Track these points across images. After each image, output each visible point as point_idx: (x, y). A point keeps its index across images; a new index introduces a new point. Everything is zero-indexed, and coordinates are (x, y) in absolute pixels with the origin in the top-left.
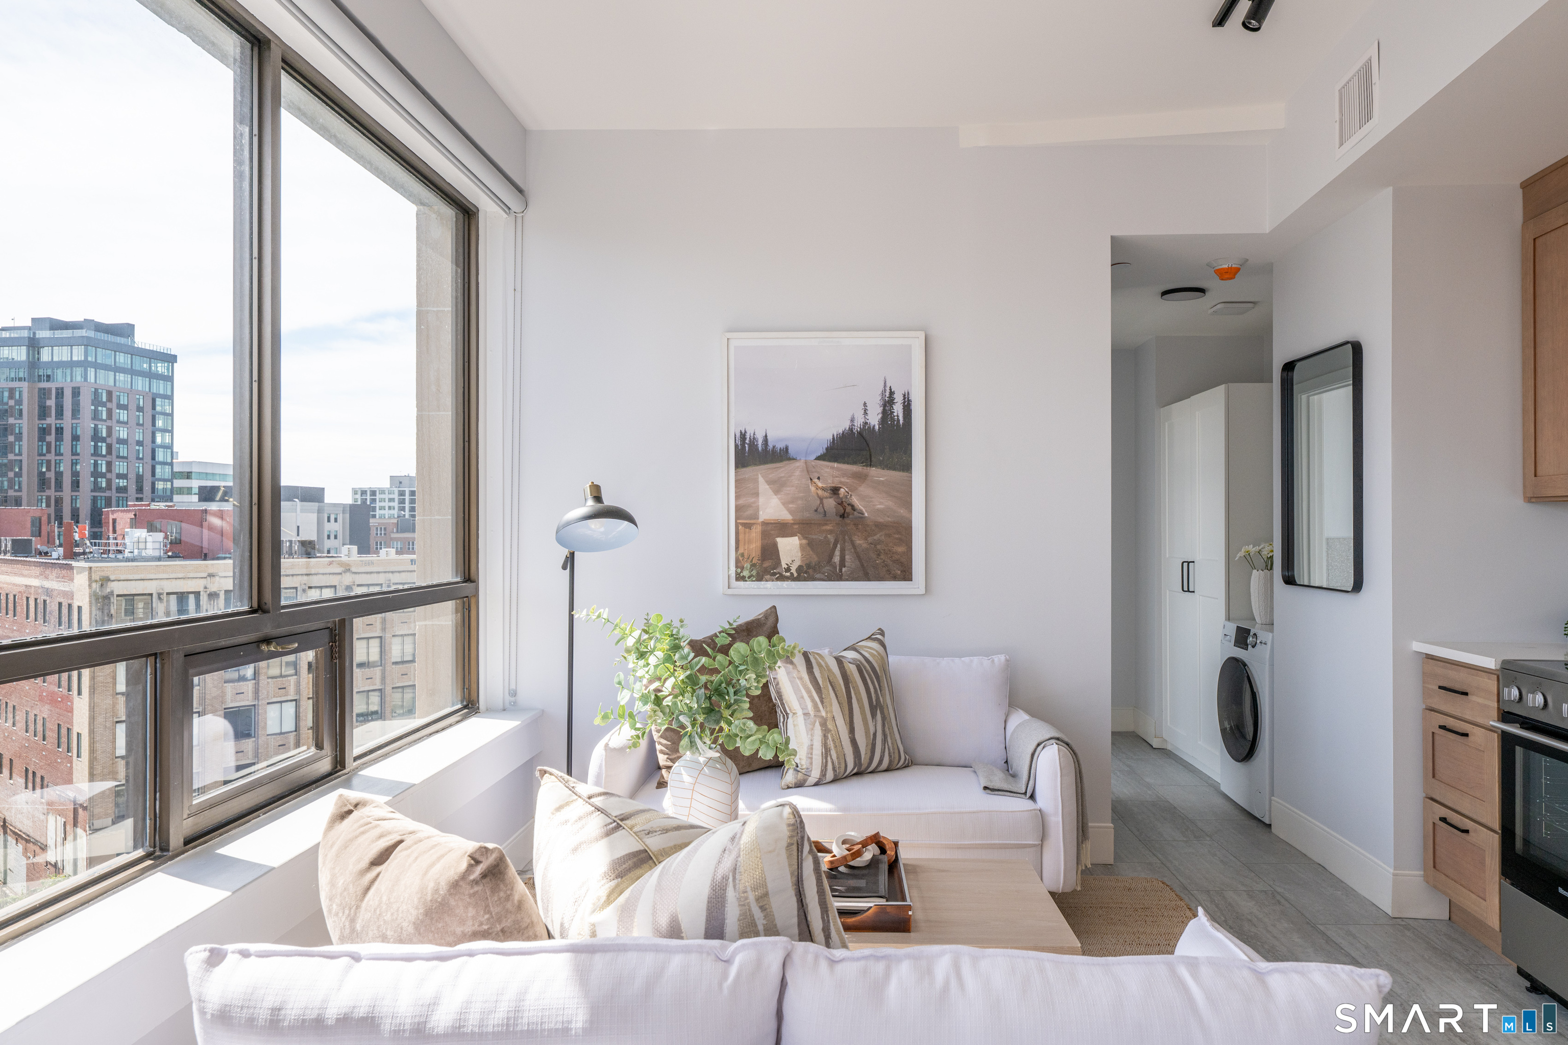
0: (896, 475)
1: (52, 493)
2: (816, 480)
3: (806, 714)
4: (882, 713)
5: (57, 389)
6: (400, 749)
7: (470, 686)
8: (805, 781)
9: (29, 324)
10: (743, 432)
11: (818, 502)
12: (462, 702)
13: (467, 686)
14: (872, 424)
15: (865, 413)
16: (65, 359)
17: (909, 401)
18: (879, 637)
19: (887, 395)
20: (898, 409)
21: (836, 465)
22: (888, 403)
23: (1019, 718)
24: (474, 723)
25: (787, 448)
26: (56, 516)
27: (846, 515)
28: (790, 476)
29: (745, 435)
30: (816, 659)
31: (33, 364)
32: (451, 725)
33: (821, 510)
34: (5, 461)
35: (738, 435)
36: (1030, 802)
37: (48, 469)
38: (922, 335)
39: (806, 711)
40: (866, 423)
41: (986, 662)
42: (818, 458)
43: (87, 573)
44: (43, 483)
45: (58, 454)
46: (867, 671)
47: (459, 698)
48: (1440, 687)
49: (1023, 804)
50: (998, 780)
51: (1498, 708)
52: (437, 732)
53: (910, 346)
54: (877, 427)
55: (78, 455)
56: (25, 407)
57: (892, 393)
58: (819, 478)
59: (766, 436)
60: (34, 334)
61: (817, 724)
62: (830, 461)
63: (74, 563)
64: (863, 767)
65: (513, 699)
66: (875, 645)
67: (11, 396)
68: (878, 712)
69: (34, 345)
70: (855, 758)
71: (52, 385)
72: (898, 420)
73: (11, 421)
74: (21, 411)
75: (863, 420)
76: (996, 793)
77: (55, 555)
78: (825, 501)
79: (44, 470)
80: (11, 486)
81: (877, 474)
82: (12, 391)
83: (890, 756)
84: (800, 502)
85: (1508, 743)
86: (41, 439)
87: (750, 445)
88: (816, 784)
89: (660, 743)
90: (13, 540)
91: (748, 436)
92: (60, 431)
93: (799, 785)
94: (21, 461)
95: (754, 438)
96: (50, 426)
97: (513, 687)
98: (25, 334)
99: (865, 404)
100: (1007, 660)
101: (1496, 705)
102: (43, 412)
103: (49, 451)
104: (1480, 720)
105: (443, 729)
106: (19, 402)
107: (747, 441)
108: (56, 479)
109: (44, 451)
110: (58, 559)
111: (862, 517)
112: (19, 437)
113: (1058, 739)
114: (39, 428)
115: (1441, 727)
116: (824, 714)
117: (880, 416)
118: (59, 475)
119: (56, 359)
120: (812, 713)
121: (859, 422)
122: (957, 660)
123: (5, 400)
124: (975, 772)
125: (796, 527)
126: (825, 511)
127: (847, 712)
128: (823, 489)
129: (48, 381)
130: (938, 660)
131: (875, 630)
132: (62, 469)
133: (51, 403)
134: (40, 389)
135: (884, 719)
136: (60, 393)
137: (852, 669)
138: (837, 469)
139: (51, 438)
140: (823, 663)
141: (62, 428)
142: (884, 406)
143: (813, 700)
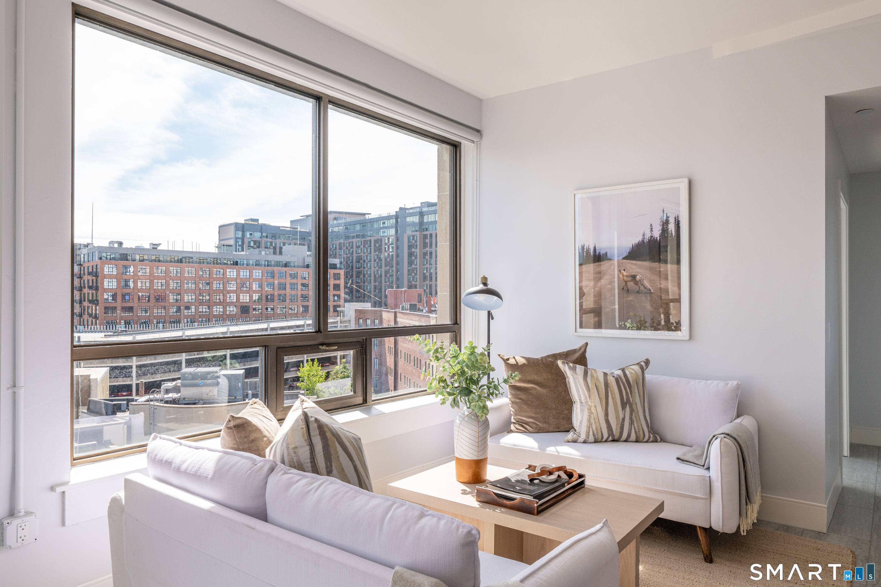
0: (671, 267)
1: (428, 282)
2: (623, 271)
3: (581, 403)
5: (430, 234)
8: (578, 439)
9: (419, 205)
10: (583, 245)
11: (624, 284)
14: (656, 236)
15: (652, 230)
16: (433, 220)
17: (679, 221)
18: (642, 363)
19: (665, 218)
20: (672, 227)
21: (634, 262)
22: (665, 223)
25: (606, 253)
26: (430, 293)
27: (640, 291)
28: (608, 269)
30: (592, 372)
31: (421, 223)
33: (625, 288)
34: (411, 268)
35: (580, 247)
36: (706, 471)
37: (427, 272)
38: (688, 180)
40: (652, 236)
42: (624, 258)
43: (435, 320)
44: (425, 278)
45: (431, 264)
49: (699, 472)
53: (680, 188)
54: (658, 239)
56: (418, 244)
57: (668, 217)
58: (624, 270)
59: (595, 247)
60: (422, 209)
61: (586, 408)
62: (631, 260)
63: (431, 315)
64: (616, 437)
66: (637, 368)
67: (413, 239)
69: (421, 214)
70: (608, 431)
71: (428, 233)
72: (672, 233)
73: (413, 250)
74: (417, 245)
75: (650, 235)
76: (685, 462)
77: (424, 311)
78: (628, 283)
79: (425, 272)
80: (413, 280)
81: (659, 266)
82: (413, 236)
86: (424, 258)
87: (586, 252)
88: (583, 442)
90: (410, 304)
91: (585, 248)
92: (431, 253)
93: (575, 441)
94: (417, 268)
95: (589, 248)
96: (427, 251)
98: (418, 210)
99: (651, 225)
102: (425, 245)
103: (427, 263)
106: (416, 242)
107: (585, 250)
108: (430, 276)
109: (425, 263)
110: (425, 313)
111: (649, 292)
112: (416, 258)
114: (423, 253)
116: (590, 403)
117: (660, 231)
118: (431, 274)
119: (429, 220)
120: (584, 402)
121: (648, 236)
122: (703, 382)
123: (411, 241)
126: (628, 289)
127: (604, 404)
128: (627, 276)
129: (427, 231)
130: (691, 381)
132: (432, 271)
133: (428, 241)
134: (424, 235)
136: (431, 235)
137: (612, 381)
138: (635, 264)
139: (428, 257)
140: (595, 375)
141: (432, 252)
142: (663, 225)
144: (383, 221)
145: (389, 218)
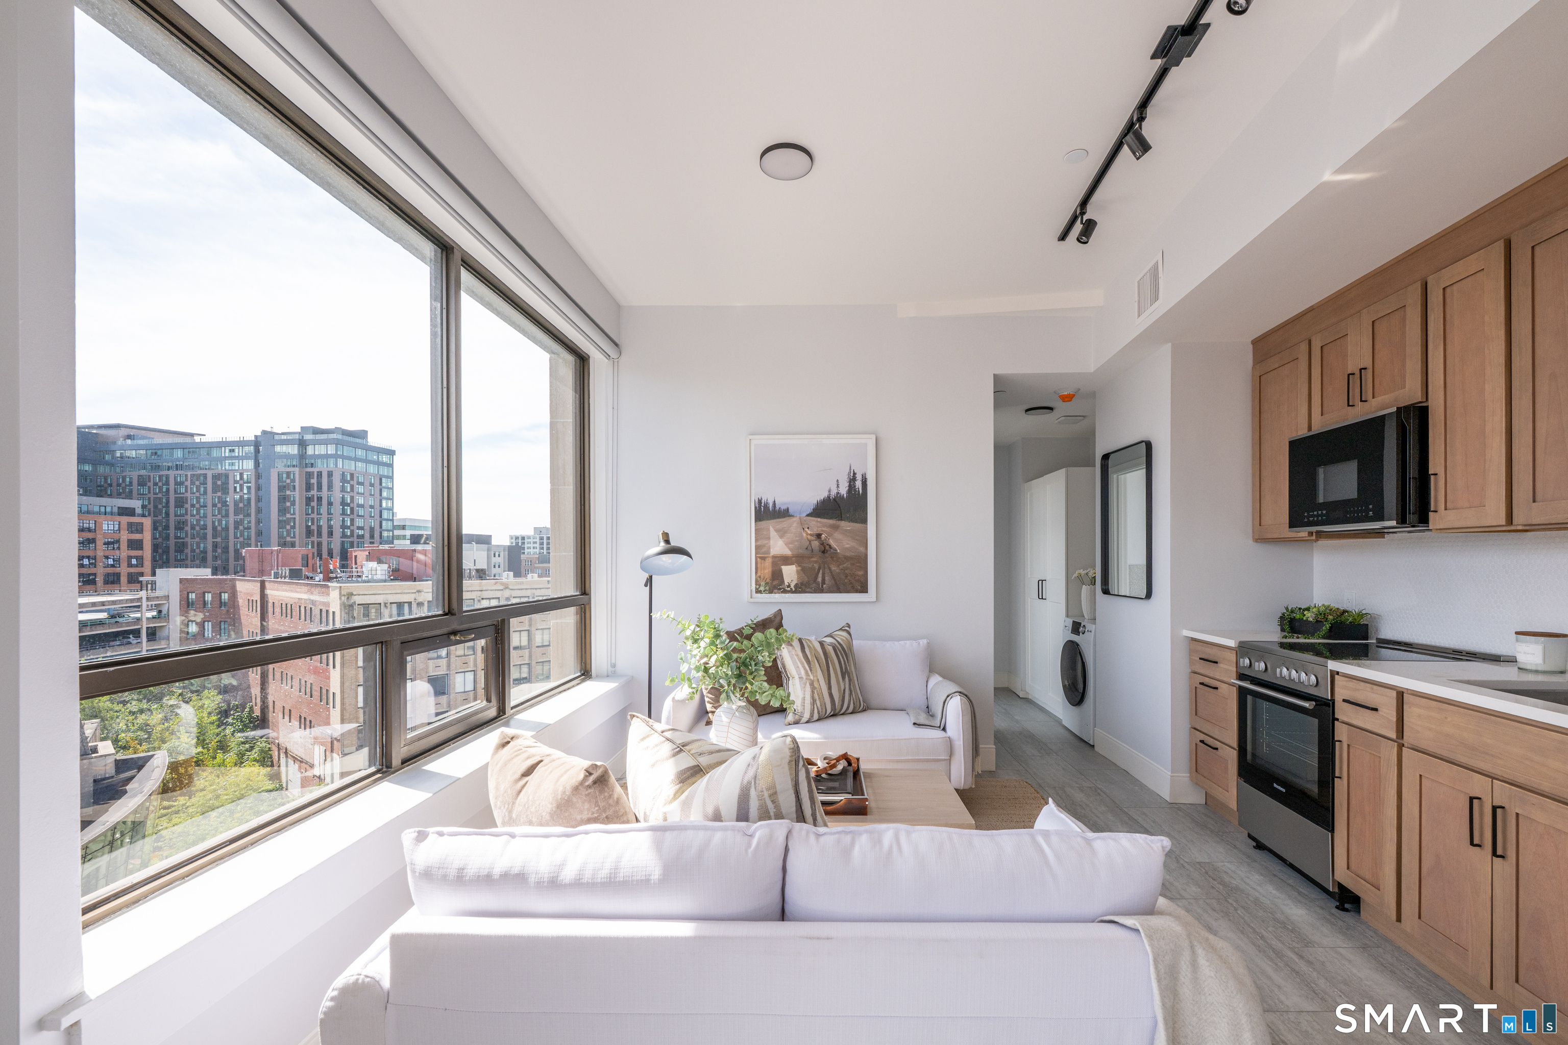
0: (857, 526)
1: (315, 539)
2: (806, 529)
3: (801, 678)
4: (849, 677)
5: (318, 472)
6: (541, 702)
7: (585, 661)
8: (800, 720)
10: (760, 499)
11: (808, 543)
12: (581, 671)
13: (583, 661)
14: (842, 493)
15: (838, 486)
16: (322, 453)
17: (866, 479)
18: (846, 628)
19: (852, 475)
20: (859, 484)
21: (819, 519)
22: (852, 480)
23: (935, 679)
24: (588, 684)
25: (788, 509)
26: (318, 554)
27: (825, 551)
28: (790, 527)
29: (761, 501)
30: (807, 642)
31: (302, 456)
32: (573, 686)
33: (810, 548)
34: (285, 519)
35: (757, 501)
36: (943, 732)
37: (313, 524)
38: (874, 437)
39: (800, 676)
40: (838, 493)
41: (915, 643)
42: (808, 515)
43: (338, 590)
44: (309, 532)
45: (319, 514)
46: (839, 650)
47: (579, 669)
48: (1200, 659)
49: (938, 734)
50: (923, 719)
51: (1237, 671)
52: (565, 690)
53: (866, 444)
54: (845, 496)
55: (332, 514)
56: (297, 484)
57: (855, 474)
58: (808, 528)
59: (775, 501)
60: (303, 437)
61: (808, 684)
62: (815, 517)
63: (330, 584)
64: (837, 711)
65: (613, 669)
66: (844, 634)
67: (288, 477)
68: (847, 676)
69: (302, 444)
70: (832, 705)
71: (315, 470)
72: (859, 491)
73: (288, 493)
74: (294, 486)
75: (836, 491)
76: (921, 727)
77: (317, 579)
78: (812, 542)
79: (310, 524)
80: (288, 535)
81: (845, 525)
82: (288, 474)
83: (854, 704)
84: (796, 543)
85: (1243, 693)
86: (308, 504)
87: (764, 507)
88: (807, 722)
89: (707, 697)
90: (290, 569)
91: (763, 502)
92: (320, 499)
93: (797, 723)
94: (295, 518)
95: (767, 503)
96: (313, 496)
97: (613, 661)
98: (297, 437)
99: (838, 480)
100: (928, 643)
101: (1235, 669)
102: (309, 487)
103: (313, 512)
104: (1225, 679)
105: (568, 689)
106: (293, 481)
107: (763, 505)
108: (318, 530)
109: (310, 512)
110: (319, 581)
111: (836, 553)
112: (293, 503)
113: (960, 692)
114: (306, 498)
115: (1201, 684)
116: (812, 678)
117: (847, 488)
118: (319, 528)
119: (317, 453)
120: (804, 677)
121: (834, 492)
122: (896, 643)
123: (284, 479)
124: (908, 713)
125: (794, 559)
126: (812, 549)
127: (826, 676)
128: (811, 535)
129: (312, 467)
130: (884, 643)
131: (844, 624)
132: (321, 523)
133: (314, 481)
134: (307, 472)
135: (850, 680)
136: (320, 474)
137: (830, 649)
138: (820, 522)
139: (314, 504)
140: (811, 645)
141: (321, 497)
142: (850, 482)
143: (805, 669)
144: (230, 448)
145: (242, 444)
